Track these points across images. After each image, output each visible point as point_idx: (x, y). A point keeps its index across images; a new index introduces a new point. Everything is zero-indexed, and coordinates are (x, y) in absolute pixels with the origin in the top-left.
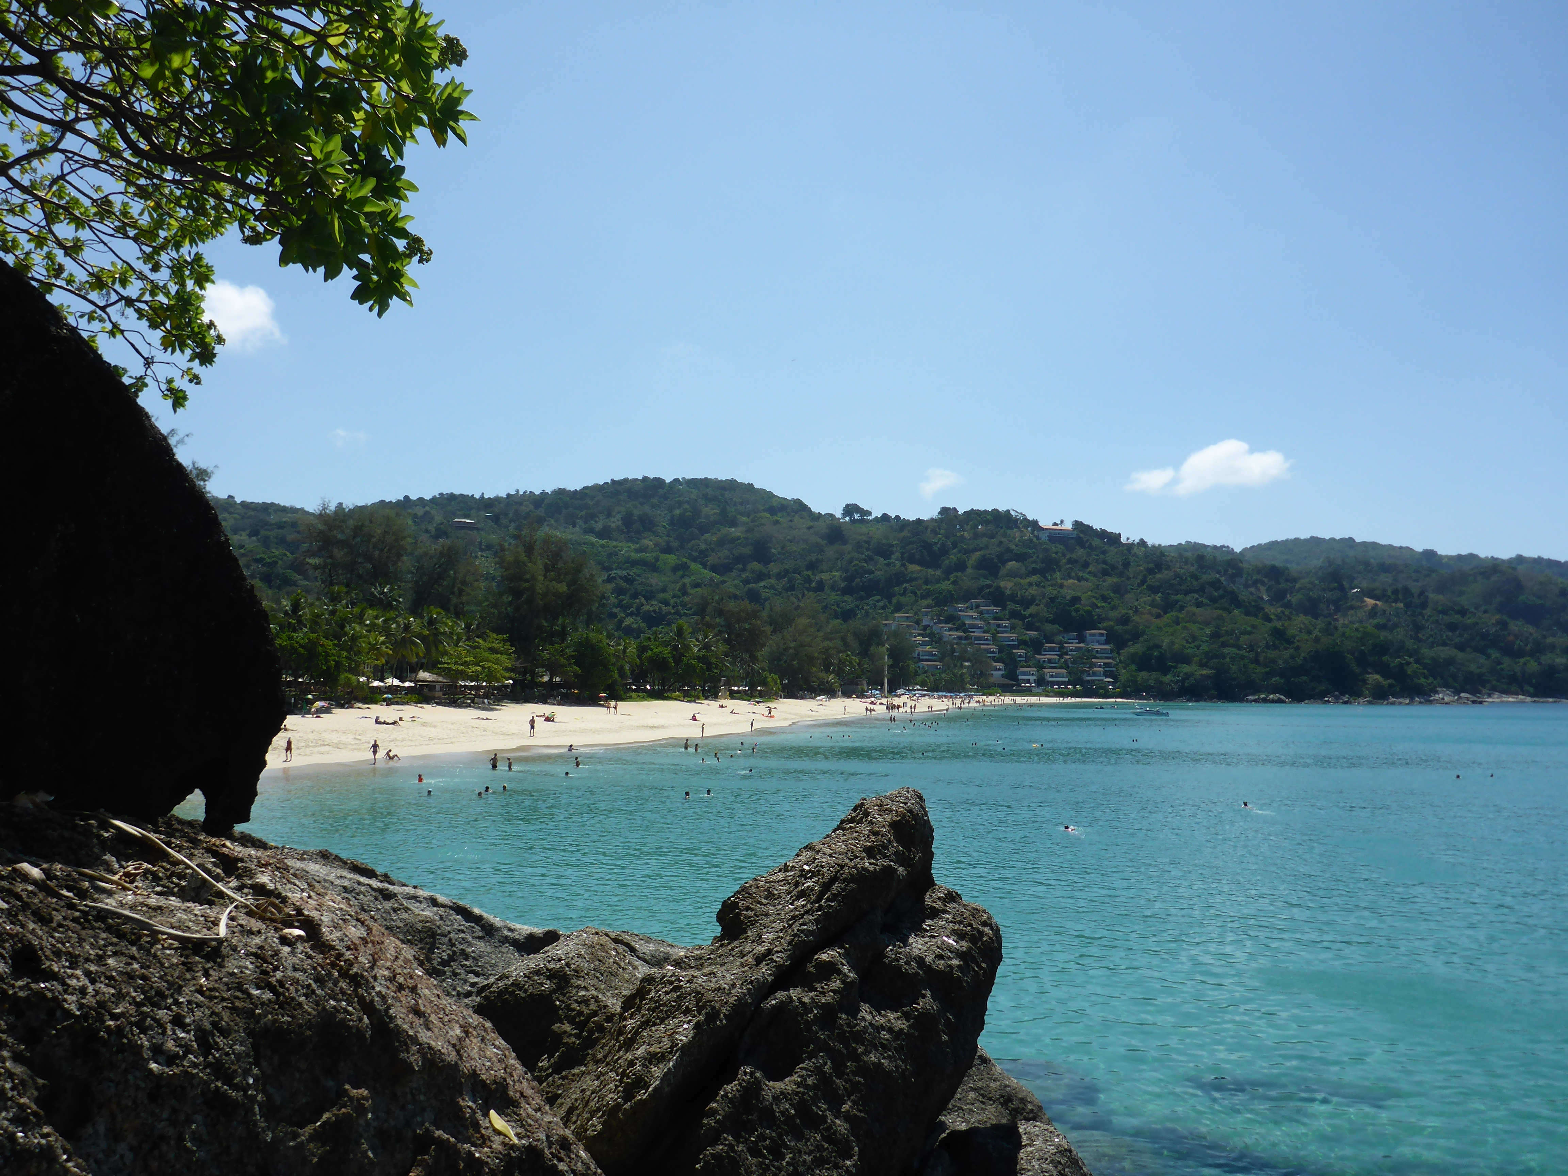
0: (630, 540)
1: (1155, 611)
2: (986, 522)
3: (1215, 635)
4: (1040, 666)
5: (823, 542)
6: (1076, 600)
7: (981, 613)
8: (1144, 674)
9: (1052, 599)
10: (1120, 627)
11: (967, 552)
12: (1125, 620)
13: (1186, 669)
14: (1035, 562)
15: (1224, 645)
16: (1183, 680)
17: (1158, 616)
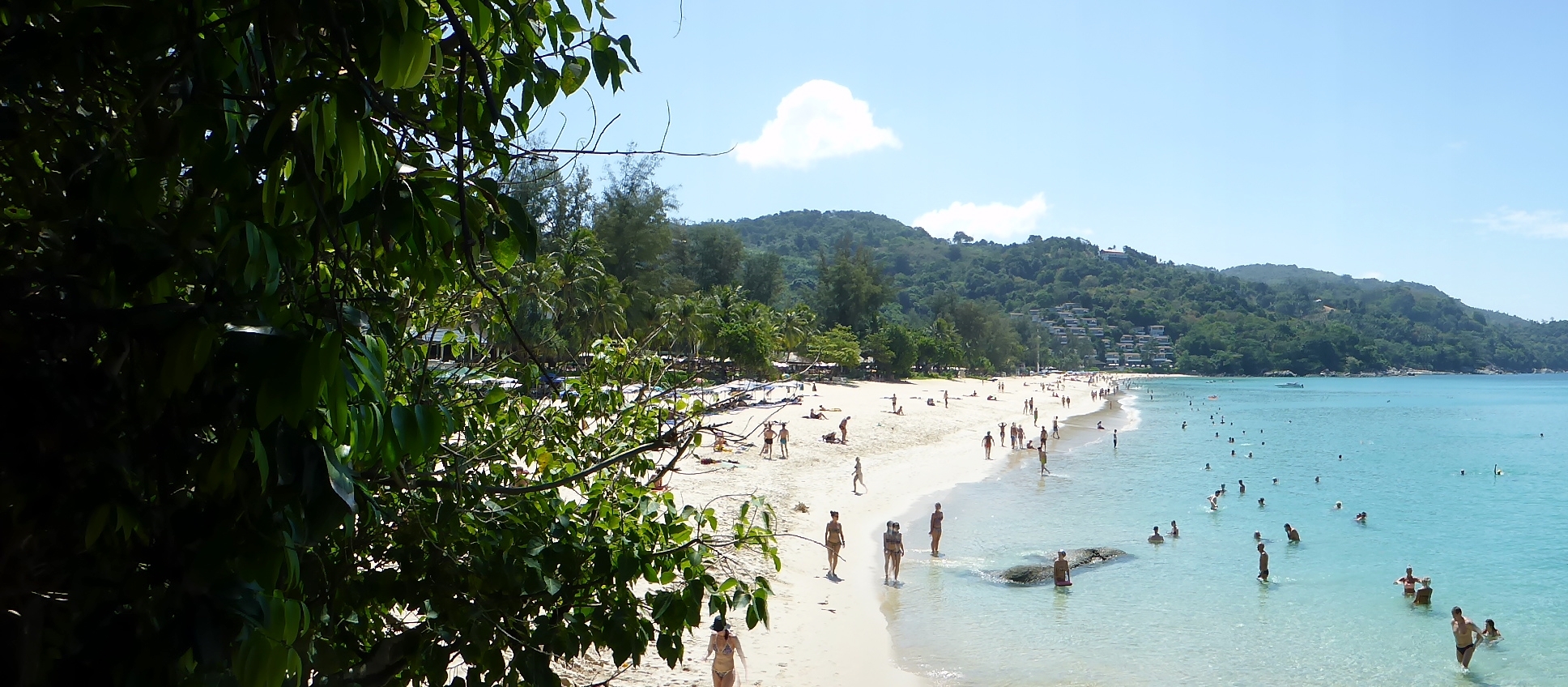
0: (802, 256)
1: (1195, 312)
2: (1064, 247)
3: (1239, 330)
4: (1121, 352)
5: (948, 259)
6: (1140, 303)
7: (1074, 312)
8: (1194, 358)
9: (1124, 303)
10: (1173, 323)
11: (1055, 268)
12: (1176, 319)
13: (1222, 353)
14: (1105, 276)
15: (1245, 337)
16: (1222, 361)
17: (1198, 316)
